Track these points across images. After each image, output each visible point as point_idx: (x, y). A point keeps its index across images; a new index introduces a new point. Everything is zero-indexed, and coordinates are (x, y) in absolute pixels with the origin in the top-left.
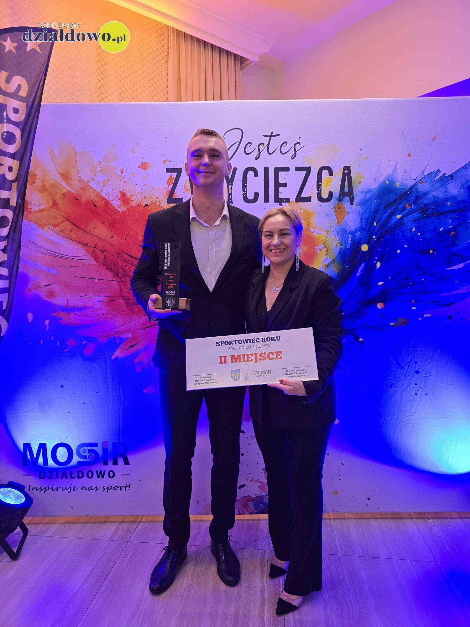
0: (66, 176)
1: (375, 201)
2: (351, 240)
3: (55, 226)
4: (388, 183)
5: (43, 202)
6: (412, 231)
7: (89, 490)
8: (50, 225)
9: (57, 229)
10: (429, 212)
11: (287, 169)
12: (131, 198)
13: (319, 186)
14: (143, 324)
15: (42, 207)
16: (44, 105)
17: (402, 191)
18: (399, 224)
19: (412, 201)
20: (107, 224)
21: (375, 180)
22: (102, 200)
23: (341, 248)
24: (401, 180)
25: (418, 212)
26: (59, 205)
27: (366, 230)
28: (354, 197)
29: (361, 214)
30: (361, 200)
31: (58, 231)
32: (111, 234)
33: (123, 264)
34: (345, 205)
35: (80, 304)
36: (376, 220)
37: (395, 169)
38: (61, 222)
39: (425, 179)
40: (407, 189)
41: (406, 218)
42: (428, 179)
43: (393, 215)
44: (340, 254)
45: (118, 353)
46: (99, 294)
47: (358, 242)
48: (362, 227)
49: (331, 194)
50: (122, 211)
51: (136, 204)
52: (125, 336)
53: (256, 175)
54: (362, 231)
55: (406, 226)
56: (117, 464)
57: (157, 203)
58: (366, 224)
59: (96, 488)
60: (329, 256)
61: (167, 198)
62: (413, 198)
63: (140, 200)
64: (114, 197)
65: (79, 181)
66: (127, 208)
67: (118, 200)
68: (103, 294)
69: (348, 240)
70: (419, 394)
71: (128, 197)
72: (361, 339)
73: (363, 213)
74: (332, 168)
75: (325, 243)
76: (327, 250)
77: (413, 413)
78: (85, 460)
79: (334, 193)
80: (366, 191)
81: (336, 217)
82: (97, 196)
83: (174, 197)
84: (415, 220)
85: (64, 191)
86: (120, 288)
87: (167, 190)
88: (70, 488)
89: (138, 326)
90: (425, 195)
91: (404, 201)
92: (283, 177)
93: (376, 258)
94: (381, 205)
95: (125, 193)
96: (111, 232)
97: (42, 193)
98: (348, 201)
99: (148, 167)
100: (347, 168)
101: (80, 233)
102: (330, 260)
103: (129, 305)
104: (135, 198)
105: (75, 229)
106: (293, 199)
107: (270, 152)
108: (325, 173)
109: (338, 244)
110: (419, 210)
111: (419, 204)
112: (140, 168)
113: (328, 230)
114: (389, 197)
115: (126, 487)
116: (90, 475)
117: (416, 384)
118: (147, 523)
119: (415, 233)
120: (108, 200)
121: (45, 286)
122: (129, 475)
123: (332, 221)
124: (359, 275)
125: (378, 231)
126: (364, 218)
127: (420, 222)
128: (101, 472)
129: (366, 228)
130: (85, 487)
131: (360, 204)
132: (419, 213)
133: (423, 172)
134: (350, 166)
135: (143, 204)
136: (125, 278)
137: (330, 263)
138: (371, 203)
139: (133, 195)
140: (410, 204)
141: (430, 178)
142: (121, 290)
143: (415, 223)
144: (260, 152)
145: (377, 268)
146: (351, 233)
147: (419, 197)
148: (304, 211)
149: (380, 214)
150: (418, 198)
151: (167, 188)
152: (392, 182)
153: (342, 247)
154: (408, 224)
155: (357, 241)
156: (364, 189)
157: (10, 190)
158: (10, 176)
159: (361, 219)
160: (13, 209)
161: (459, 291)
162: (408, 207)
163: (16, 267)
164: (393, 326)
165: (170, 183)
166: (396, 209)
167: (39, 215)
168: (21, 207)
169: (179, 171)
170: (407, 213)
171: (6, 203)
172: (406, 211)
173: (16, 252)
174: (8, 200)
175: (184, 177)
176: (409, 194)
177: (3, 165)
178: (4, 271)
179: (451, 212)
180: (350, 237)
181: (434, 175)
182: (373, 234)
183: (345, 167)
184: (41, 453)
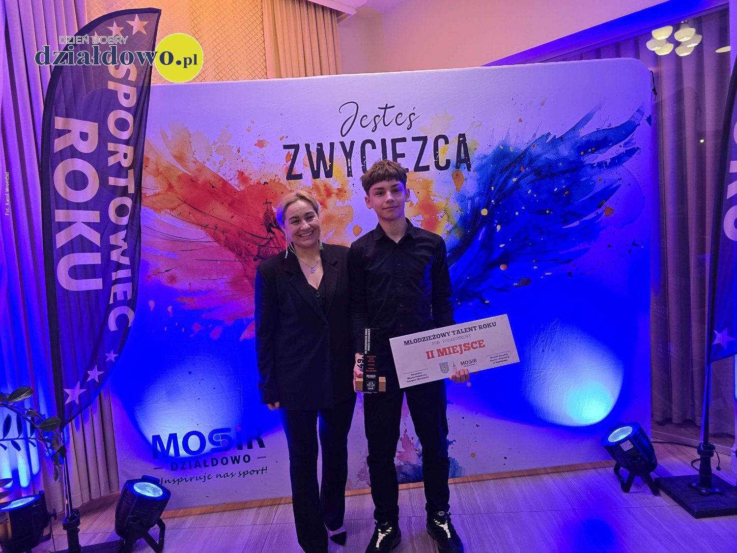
0: (180, 158)
1: (491, 166)
2: (470, 205)
3: (173, 209)
4: (502, 148)
5: (159, 186)
6: (528, 193)
7: (225, 477)
8: (167, 208)
9: (174, 213)
10: (543, 173)
11: (404, 140)
12: (249, 177)
13: (436, 155)
15: (157, 191)
16: (152, 87)
17: (516, 155)
18: (515, 187)
19: (526, 164)
20: (226, 204)
21: (490, 146)
22: (219, 181)
23: (462, 214)
24: (514, 144)
25: (532, 175)
26: (175, 188)
27: (484, 194)
28: (471, 164)
29: (478, 179)
30: (477, 166)
31: (176, 215)
32: (231, 215)
33: (245, 244)
34: (462, 172)
35: (204, 287)
36: (494, 184)
37: (508, 135)
38: (179, 206)
39: (537, 143)
40: (520, 153)
41: (521, 182)
42: (540, 142)
43: (509, 179)
44: (462, 220)
45: (246, 335)
46: (223, 276)
47: (478, 206)
48: (480, 192)
49: (448, 161)
50: (241, 190)
51: (255, 182)
53: (374, 147)
54: (480, 196)
55: (522, 189)
56: (252, 448)
57: (276, 181)
58: (484, 189)
59: (232, 474)
61: (286, 175)
62: (527, 161)
63: (259, 178)
64: (232, 176)
65: (194, 162)
66: (246, 187)
67: (236, 179)
68: (226, 275)
69: (467, 205)
70: (546, 351)
71: (247, 176)
72: (487, 302)
73: (480, 178)
74: (448, 137)
75: (446, 210)
76: (449, 217)
77: (542, 369)
78: (218, 447)
79: (451, 160)
80: (481, 157)
81: (455, 184)
82: (214, 177)
83: (293, 174)
84: (530, 183)
85: (180, 173)
86: (244, 268)
87: (286, 167)
88: (205, 476)
90: (538, 157)
91: (519, 164)
92: (400, 148)
93: (496, 221)
94: (497, 169)
95: (243, 172)
96: (231, 212)
97: (157, 177)
98: (465, 168)
99: (264, 145)
100: (462, 136)
101: (199, 216)
102: (451, 226)
104: (253, 177)
105: (193, 211)
106: (411, 169)
107: (386, 124)
108: (441, 142)
109: (458, 210)
110: (533, 172)
111: (533, 166)
112: (257, 146)
113: (448, 197)
114: (505, 162)
115: (262, 470)
116: (225, 462)
117: (543, 341)
118: (286, 505)
119: (531, 195)
120: (226, 180)
121: (166, 271)
122: (265, 457)
123: (452, 188)
124: (481, 239)
125: (496, 194)
126: (481, 184)
127: (535, 184)
128: (235, 457)
130: (220, 475)
131: (477, 170)
132: (534, 175)
133: (535, 135)
134: (464, 134)
135: (262, 182)
136: (248, 258)
137: (452, 229)
138: (487, 168)
139: (251, 174)
140: (525, 167)
141: (542, 141)
142: (245, 270)
143: (531, 185)
145: (498, 231)
146: (470, 198)
147: (532, 160)
148: (423, 179)
149: (497, 179)
150: (531, 161)
151: (286, 165)
152: (505, 147)
154: (524, 187)
155: (476, 206)
156: (480, 155)
157: (126, 177)
158: (126, 163)
159: (479, 185)
160: (131, 197)
161: (578, 248)
162: (523, 170)
163: (137, 256)
164: (516, 286)
165: (288, 159)
166: (511, 172)
167: (154, 199)
168: (139, 194)
169: (296, 147)
170: (522, 176)
171: (124, 191)
172: (521, 174)
173: (137, 239)
174: (126, 188)
175: (302, 152)
176: (523, 158)
177: (118, 152)
178: (125, 261)
179: (563, 173)
180: (469, 203)
181: (545, 138)
182: (492, 198)
183: (459, 134)
184: (172, 444)
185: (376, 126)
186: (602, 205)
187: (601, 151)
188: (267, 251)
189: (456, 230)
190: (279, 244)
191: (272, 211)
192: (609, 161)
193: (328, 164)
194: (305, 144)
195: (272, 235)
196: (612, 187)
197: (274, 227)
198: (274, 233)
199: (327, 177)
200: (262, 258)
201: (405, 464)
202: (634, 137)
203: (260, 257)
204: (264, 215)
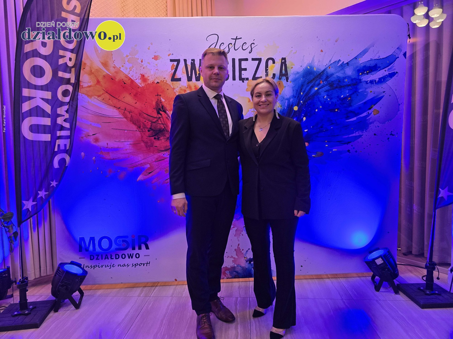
0: (105, 64)
1: (302, 79)
2: (287, 103)
3: (99, 96)
4: (309, 68)
5: (91, 81)
6: (324, 98)
7: (123, 266)
8: (95, 95)
9: (100, 98)
10: (334, 86)
11: (246, 60)
13: (266, 70)
14: (157, 159)
15: (90, 84)
17: (318, 73)
18: (316, 93)
19: (324, 79)
20: (133, 95)
21: (301, 66)
22: (129, 80)
24: (317, 66)
25: (328, 86)
26: (101, 83)
28: (289, 77)
30: (292, 78)
32: (135, 101)
33: (143, 121)
34: (283, 82)
35: (116, 146)
36: (303, 91)
37: (313, 60)
38: (103, 94)
39: (332, 66)
40: (321, 72)
41: (320, 90)
43: (313, 88)
45: (140, 178)
46: (128, 140)
48: (294, 95)
49: (274, 75)
50: (142, 87)
51: (151, 82)
52: (146, 166)
54: (293, 98)
57: (165, 81)
58: (296, 94)
59: (128, 265)
61: (171, 78)
62: (324, 77)
63: (154, 79)
64: (137, 77)
65: (114, 67)
66: (145, 84)
67: (139, 79)
68: (130, 139)
69: (285, 103)
70: (331, 199)
71: (146, 78)
73: (294, 86)
74: (275, 59)
77: (328, 211)
78: (120, 247)
79: (276, 74)
80: (295, 73)
82: (126, 77)
83: (175, 78)
84: (326, 91)
85: (104, 74)
86: (141, 136)
88: (111, 265)
89: (154, 160)
90: (332, 75)
91: (319, 79)
92: (244, 65)
93: (303, 115)
94: (305, 81)
95: (144, 75)
97: (90, 75)
98: (285, 80)
99: (158, 59)
101: (115, 101)
103: (147, 146)
105: (112, 98)
106: (250, 78)
107: (236, 49)
108: (270, 62)
109: (279, 106)
110: (328, 84)
111: (328, 81)
112: (154, 59)
114: (310, 77)
115: (147, 264)
116: (124, 257)
118: (161, 287)
119: (326, 99)
120: (133, 79)
121: (93, 135)
122: (149, 256)
125: (304, 97)
126: (295, 90)
127: (329, 92)
128: (130, 254)
129: (296, 96)
130: (120, 265)
131: (292, 81)
132: (329, 86)
133: (330, 61)
134: (285, 58)
135: (156, 82)
136: (144, 129)
138: (299, 81)
139: (149, 77)
140: (323, 81)
141: (335, 65)
142: (142, 137)
143: (326, 93)
144: (229, 49)
145: (304, 121)
146: (287, 99)
149: (305, 87)
150: (328, 77)
151: (171, 72)
152: (311, 67)
153: (282, 108)
154: (322, 94)
155: (291, 104)
156: (294, 71)
157: (70, 73)
158: (70, 64)
159: (293, 91)
160: (72, 85)
161: (354, 135)
162: (321, 82)
163: (74, 122)
164: (314, 157)
165: (172, 69)
166: (314, 84)
167: (88, 89)
168: (78, 84)
169: (178, 61)
170: (321, 87)
171: (68, 81)
172: (320, 86)
173: (75, 113)
174: (69, 79)
175: (182, 65)
176: (322, 75)
177: (66, 56)
178: (67, 125)
179: (348, 86)
181: (337, 63)
182: (301, 100)
183: (282, 58)
184: (91, 243)
185: (229, 50)
186: (372, 108)
187: (373, 73)
188: (157, 126)
190: (164, 122)
191: (161, 100)
192: (377, 80)
193: (198, 72)
194: (184, 60)
195: (160, 116)
196: (379, 97)
197: (162, 111)
198: (161, 115)
199: (196, 81)
200: (152, 130)
201: (237, 266)
202: (394, 65)
203: (152, 129)
204: (156, 103)
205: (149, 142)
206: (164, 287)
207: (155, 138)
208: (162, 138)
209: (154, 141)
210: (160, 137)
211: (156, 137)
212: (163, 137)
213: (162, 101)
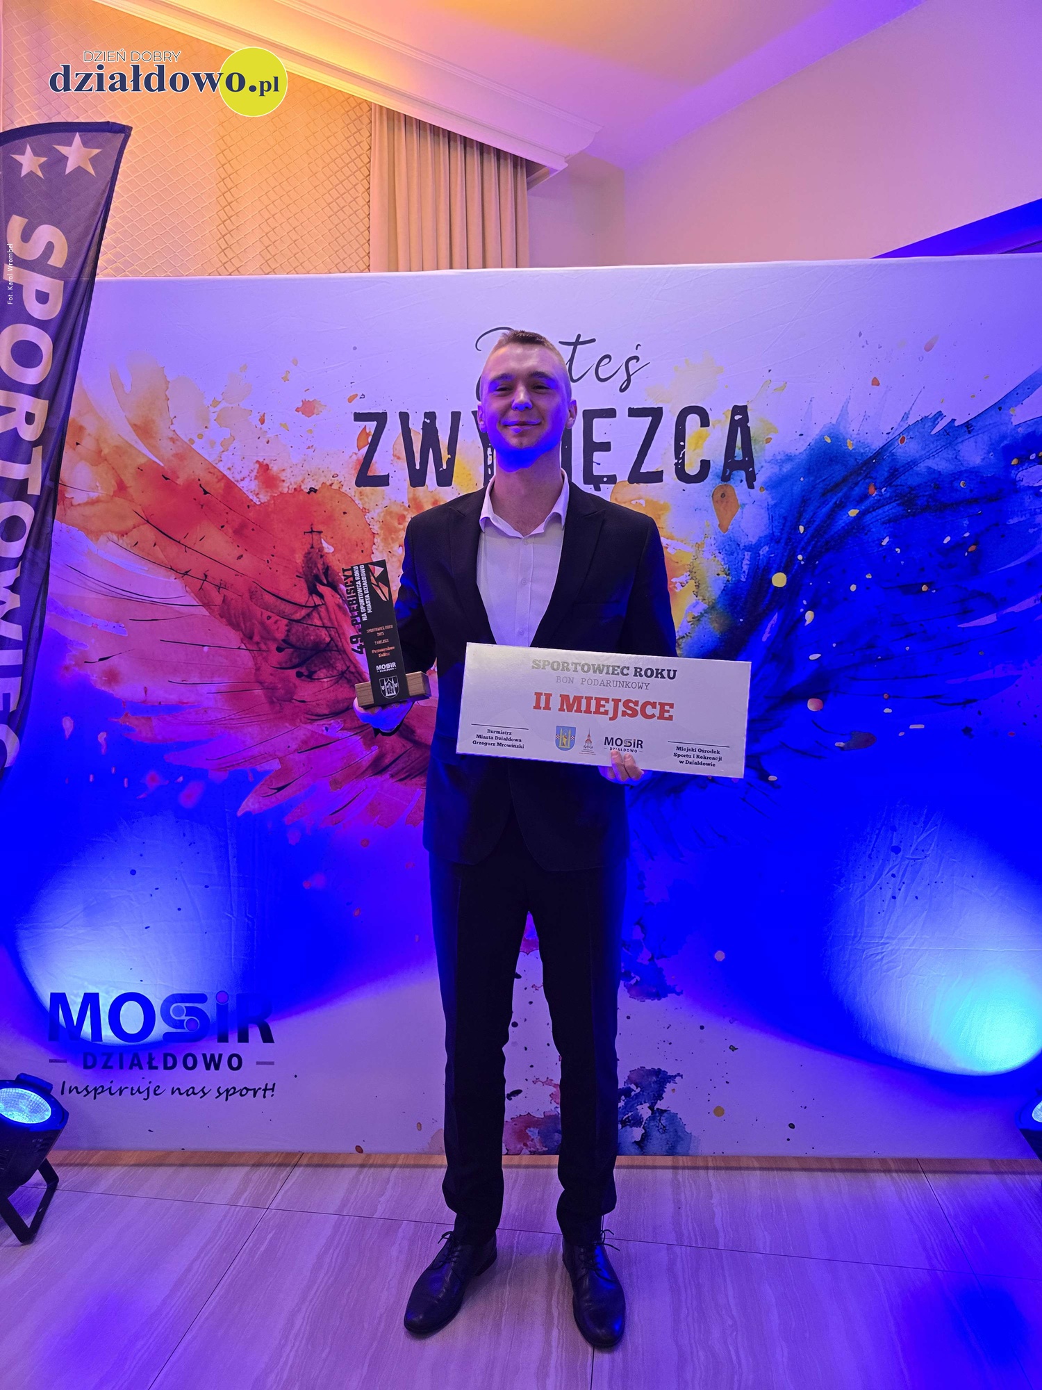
0: (144, 430)
1: (802, 479)
2: (749, 563)
3: (123, 534)
4: (829, 440)
5: (98, 484)
6: (883, 544)
7: (188, 1095)
8: (111, 532)
9: (125, 541)
10: (919, 503)
11: (611, 413)
12: (280, 475)
13: (679, 449)
14: (305, 742)
15: (94, 495)
16: (101, 283)
17: (860, 458)
18: (853, 528)
19: (882, 479)
20: (230, 531)
21: (801, 435)
22: (219, 481)
23: (728, 581)
24: (858, 434)
25: (894, 504)
26: (131, 491)
27: (783, 541)
28: (756, 472)
29: (770, 507)
30: (770, 478)
31: (127, 545)
32: (238, 551)
33: (262, 615)
34: (735, 488)
35: (173, 698)
36: (805, 520)
37: (844, 413)
38: (135, 527)
39: (911, 433)
40: (869, 455)
41: (868, 517)
42: (918, 431)
43: (840, 510)
44: (727, 594)
45: (250, 804)
46: (212, 677)
47: (765, 566)
48: (774, 535)
49: (705, 465)
50: (261, 503)
51: (290, 487)
52: (266, 767)
54: (772, 545)
55: (869, 533)
56: (247, 1041)
57: (335, 487)
58: (782, 529)
59: (202, 1090)
60: (701, 598)
61: (356, 475)
62: (884, 472)
63: (300, 479)
64: (245, 473)
65: (173, 440)
66: (271, 496)
67: (253, 479)
68: (219, 677)
69: (742, 563)
70: (900, 896)
71: (275, 474)
72: (772, 778)
73: (775, 505)
74: (708, 410)
75: (694, 570)
76: (698, 586)
77: (888, 938)
78: (179, 1031)
79: (711, 462)
80: (781, 459)
81: (717, 514)
82: (210, 472)
83: (370, 474)
84: (889, 521)
85: (142, 461)
86: (256, 664)
87: (356, 458)
88: (148, 1089)
89: (294, 746)
90: (911, 466)
91: (865, 480)
92: (602, 430)
93: (805, 602)
94: (814, 487)
95: (267, 465)
96: (238, 546)
97: (97, 465)
98: (742, 481)
99: (316, 411)
100: (740, 410)
101: (173, 550)
102: (704, 606)
103: (274, 699)
104: (288, 475)
105: (163, 539)
106: (623, 477)
108: (693, 420)
109: (720, 573)
110: (897, 498)
111: (897, 486)
112: (300, 412)
113: (699, 543)
114: (832, 472)
115: (265, 1090)
116: (190, 1062)
117: (893, 876)
118: (309, 1170)
119: (889, 549)
120: (232, 480)
121: (100, 660)
122: (272, 1063)
123: (710, 523)
124: (768, 638)
125: (808, 543)
126: (777, 517)
127: (901, 524)
128: (212, 1056)
129: (781, 539)
130: (178, 1089)
131: (768, 486)
132: (898, 505)
133: (905, 417)
134: (746, 406)
135: (306, 488)
136: (265, 644)
137: (703, 612)
138: (792, 485)
140: (878, 485)
141: (921, 430)
142: (258, 669)
143: (889, 527)
145: (808, 622)
146: (748, 548)
147: (896, 470)
148: (646, 501)
149: (812, 508)
150: (895, 472)
151: (356, 454)
152: (837, 438)
154: (874, 530)
155: (761, 566)
156: (777, 453)
157: (29, 462)
158: (29, 434)
159: (772, 519)
160: (33, 502)
161: (990, 674)
162: (873, 492)
163: (38, 620)
164: (842, 749)
165: (361, 443)
166: (846, 497)
167: (88, 511)
168: (52, 497)
169: (381, 419)
170: (872, 506)
171: (19, 490)
172: (867, 503)
174: (24, 483)
175: (393, 429)
176: (876, 466)
177: (14, 410)
178: (14, 632)
179: (966, 503)
180: (747, 557)
181: (930, 424)
182: (798, 550)
183: (735, 407)
184: (89, 1013)
188: (306, 632)
189: (713, 616)
190: (330, 619)
191: (321, 549)
193: (445, 456)
194: (400, 413)
195: (317, 601)
197: (324, 584)
198: (321, 596)
199: (440, 484)
200: (292, 646)
203: (288, 644)
204: (305, 557)
205: (280, 686)
206: (320, 1170)
207: (299, 675)
208: (321, 674)
209: (297, 684)
210: (315, 672)
211: (303, 670)
212: (324, 671)
213: (326, 550)
